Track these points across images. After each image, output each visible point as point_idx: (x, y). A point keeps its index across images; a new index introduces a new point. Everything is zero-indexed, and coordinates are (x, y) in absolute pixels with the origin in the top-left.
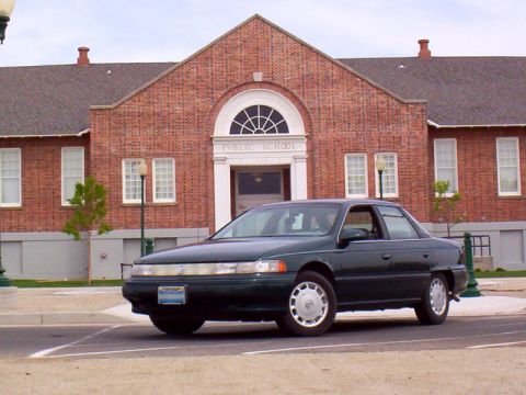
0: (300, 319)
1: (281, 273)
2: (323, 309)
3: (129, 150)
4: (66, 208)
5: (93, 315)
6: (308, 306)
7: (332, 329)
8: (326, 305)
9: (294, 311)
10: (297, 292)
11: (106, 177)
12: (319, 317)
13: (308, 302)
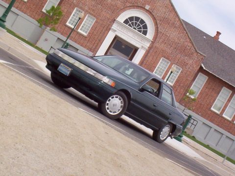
0: (108, 108)
1: (111, 86)
2: (119, 110)
3: (81, 5)
4: (43, 13)
5: (29, 59)
6: (114, 105)
7: (118, 120)
8: (121, 109)
9: (108, 104)
10: (113, 98)
11: (66, 10)
12: (115, 112)
13: (115, 104)
